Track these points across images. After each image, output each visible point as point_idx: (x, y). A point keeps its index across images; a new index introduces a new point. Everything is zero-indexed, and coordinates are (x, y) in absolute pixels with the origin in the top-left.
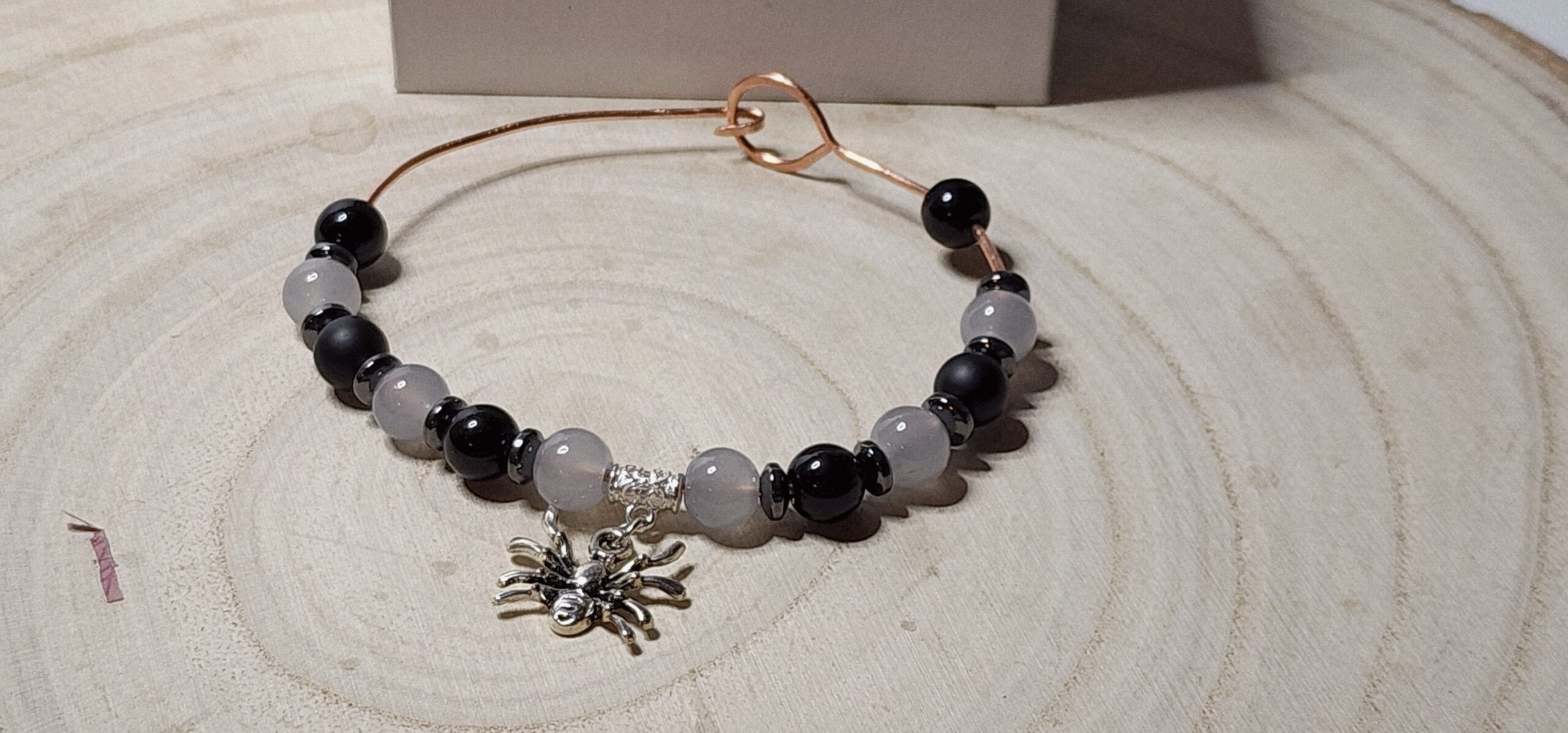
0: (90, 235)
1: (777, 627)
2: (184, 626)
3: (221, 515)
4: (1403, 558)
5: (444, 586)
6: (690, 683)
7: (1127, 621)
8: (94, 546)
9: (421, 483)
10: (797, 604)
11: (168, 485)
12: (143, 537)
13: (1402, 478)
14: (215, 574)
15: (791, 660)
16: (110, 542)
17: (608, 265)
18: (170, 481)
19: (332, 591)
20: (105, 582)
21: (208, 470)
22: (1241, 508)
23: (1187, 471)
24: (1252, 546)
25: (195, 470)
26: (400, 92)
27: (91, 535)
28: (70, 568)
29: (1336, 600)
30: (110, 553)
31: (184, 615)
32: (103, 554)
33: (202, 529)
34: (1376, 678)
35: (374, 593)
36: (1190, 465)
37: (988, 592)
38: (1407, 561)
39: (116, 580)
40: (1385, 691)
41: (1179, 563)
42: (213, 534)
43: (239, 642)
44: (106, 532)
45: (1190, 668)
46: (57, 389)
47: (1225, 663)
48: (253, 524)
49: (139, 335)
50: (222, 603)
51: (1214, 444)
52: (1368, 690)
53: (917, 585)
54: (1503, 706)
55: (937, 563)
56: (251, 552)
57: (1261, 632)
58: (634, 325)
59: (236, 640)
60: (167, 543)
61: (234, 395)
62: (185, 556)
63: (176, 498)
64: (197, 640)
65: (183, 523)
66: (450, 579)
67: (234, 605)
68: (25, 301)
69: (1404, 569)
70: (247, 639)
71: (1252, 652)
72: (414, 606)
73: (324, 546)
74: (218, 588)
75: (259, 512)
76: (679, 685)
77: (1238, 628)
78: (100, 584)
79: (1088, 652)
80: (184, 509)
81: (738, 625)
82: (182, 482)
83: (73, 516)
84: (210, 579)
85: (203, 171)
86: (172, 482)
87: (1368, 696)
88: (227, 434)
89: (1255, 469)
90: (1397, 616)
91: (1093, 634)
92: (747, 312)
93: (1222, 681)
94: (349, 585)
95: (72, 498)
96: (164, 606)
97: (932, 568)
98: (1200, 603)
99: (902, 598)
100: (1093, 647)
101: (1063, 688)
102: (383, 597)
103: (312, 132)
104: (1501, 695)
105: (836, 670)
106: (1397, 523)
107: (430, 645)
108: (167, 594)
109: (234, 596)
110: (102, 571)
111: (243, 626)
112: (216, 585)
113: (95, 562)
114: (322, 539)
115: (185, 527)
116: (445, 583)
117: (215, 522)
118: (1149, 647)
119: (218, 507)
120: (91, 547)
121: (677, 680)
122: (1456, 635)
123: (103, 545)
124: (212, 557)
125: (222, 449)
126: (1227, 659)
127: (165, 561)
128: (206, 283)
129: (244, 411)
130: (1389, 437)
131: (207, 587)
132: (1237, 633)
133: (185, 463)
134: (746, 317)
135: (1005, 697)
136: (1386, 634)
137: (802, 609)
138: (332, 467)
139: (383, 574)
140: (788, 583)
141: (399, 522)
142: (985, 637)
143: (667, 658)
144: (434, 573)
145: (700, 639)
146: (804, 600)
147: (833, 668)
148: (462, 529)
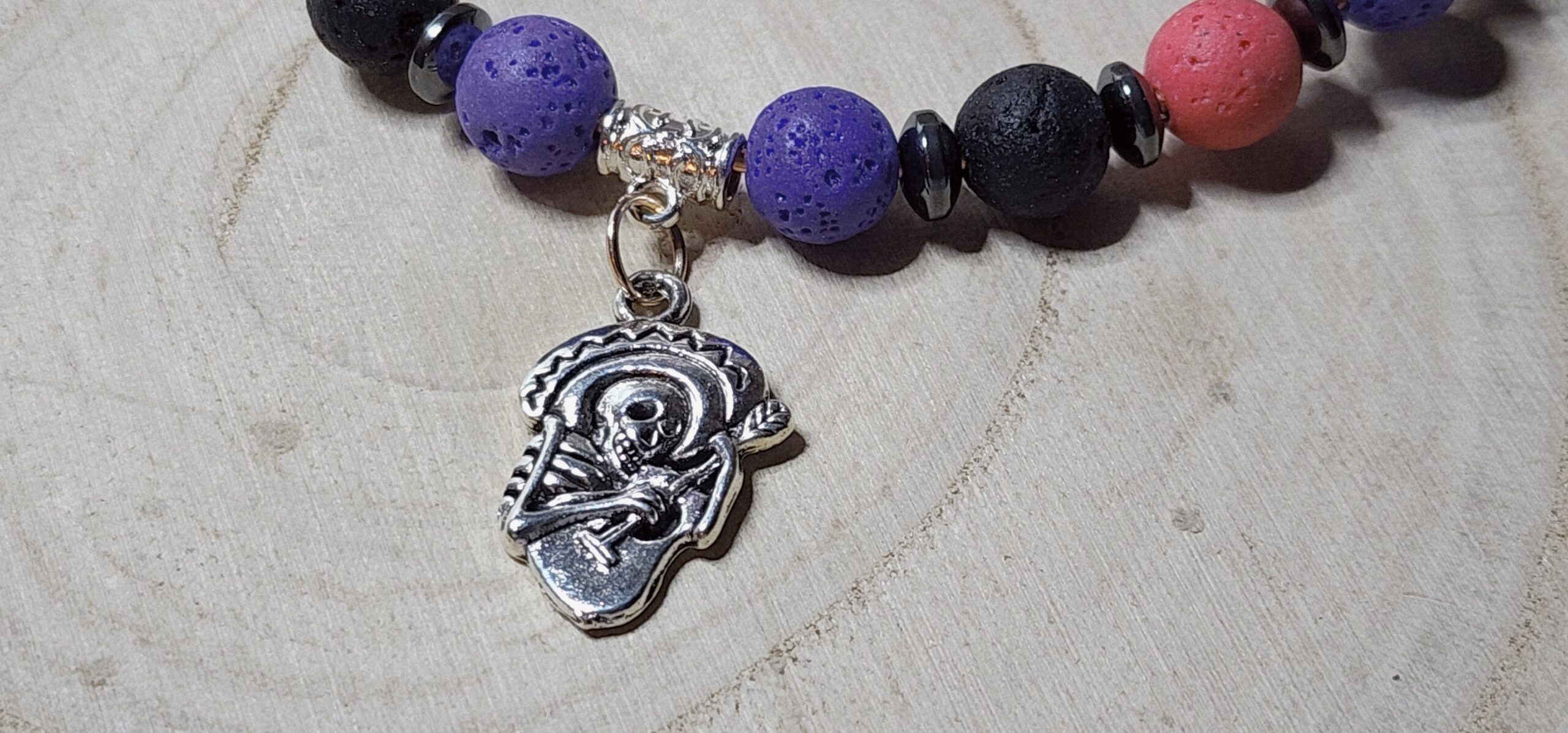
1: (930, 538)
5: (277, 477)
6: (773, 679)
9: (221, 242)
10: (965, 479)
15: (967, 614)
19: (58, 501)
35: (139, 503)
37: (1332, 433)
53: (1194, 426)
55: (1225, 372)
66: (287, 460)
72: (220, 528)
73: (38, 397)
76: (750, 683)
79: (1547, 563)
81: (856, 537)
94: (90, 487)
97: (1218, 386)
99: (1168, 456)
101: (1510, 650)
102: (158, 511)
105: (1058, 632)
107: (255, 617)
114: (33, 382)
116: (279, 470)
121: (747, 673)
135: (1397, 678)
137: (977, 490)
138: (48, 218)
139: (155, 456)
140: (943, 435)
141: (183, 335)
142: (1340, 538)
143: (724, 621)
144: (256, 449)
145: (786, 576)
146: (979, 472)
147: (1051, 628)
148: (305, 346)
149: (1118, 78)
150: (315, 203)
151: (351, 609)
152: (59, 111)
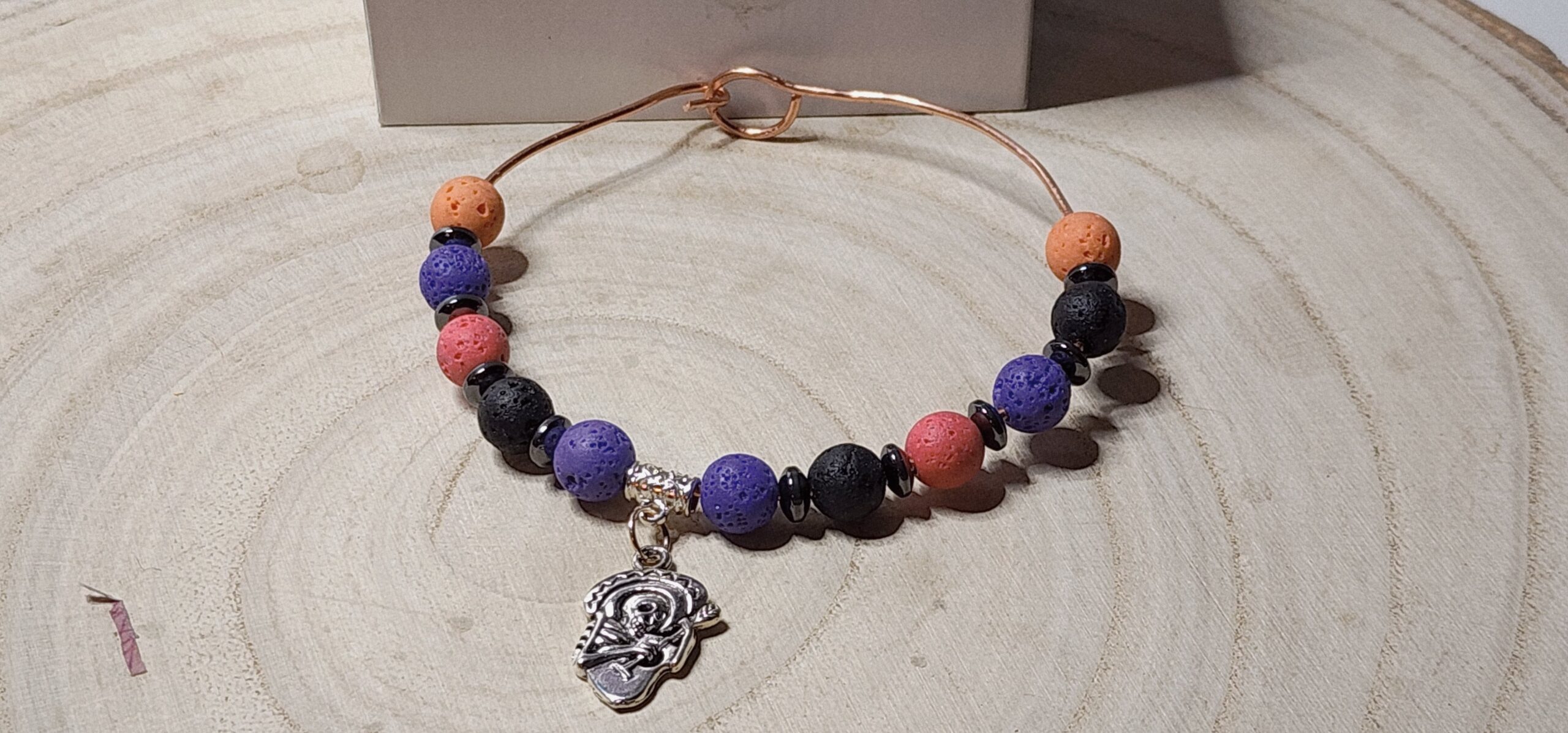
0: (85, 291)
1: (789, 669)
2: (208, 696)
3: (237, 579)
4: (1398, 567)
5: (461, 642)
7: (1132, 647)
8: (114, 618)
9: (432, 536)
10: (808, 644)
11: (182, 551)
12: (162, 606)
13: (1393, 484)
14: (235, 641)
15: (806, 703)
16: (129, 613)
17: (602, 299)
18: (184, 545)
19: (352, 654)
20: (128, 655)
21: (220, 534)
22: (1236, 524)
23: (1181, 487)
24: (1249, 562)
25: (208, 533)
26: (384, 126)
27: (110, 606)
28: (92, 642)
29: (1334, 615)
30: (130, 624)
31: (208, 686)
32: (124, 625)
33: (219, 594)
34: (1376, 693)
35: (393, 654)
36: (1185, 481)
37: (994, 622)
38: (1402, 572)
39: (138, 652)
40: (1386, 706)
41: (1179, 584)
42: (230, 599)
43: (263, 711)
44: (125, 603)
45: (1196, 692)
46: (66, 456)
47: (1229, 686)
48: (269, 587)
49: (142, 394)
50: (244, 671)
51: (1207, 459)
52: (1370, 706)
53: (925, 620)
54: (1500, 716)
55: (942, 595)
56: (269, 617)
57: (1262, 651)
58: (631, 361)
59: (260, 708)
60: (185, 611)
61: (241, 454)
62: (204, 623)
63: (190, 564)
64: (221, 710)
65: (200, 590)
66: (466, 635)
67: (255, 672)
68: (27, 364)
69: (1399, 580)
70: (272, 708)
71: (1255, 672)
72: (433, 665)
73: (340, 606)
74: (239, 656)
75: (274, 575)
77: (1240, 649)
78: (123, 657)
79: (1095, 680)
80: (199, 574)
81: (752, 669)
82: (196, 547)
83: (90, 589)
84: (230, 646)
85: (194, 217)
86: (186, 548)
87: (1370, 712)
88: (237, 494)
89: (1247, 480)
90: (1395, 630)
91: (1099, 661)
92: (742, 343)
93: (1227, 703)
94: (368, 647)
95: (88, 568)
96: (187, 678)
97: (938, 601)
98: (1202, 625)
99: (911, 634)
100: (1100, 675)
101: (1074, 719)
102: (402, 657)
103: (300, 172)
104: (1499, 706)
105: (851, 711)
106: (1390, 532)
107: (451, 704)
108: (189, 664)
109: (255, 663)
110: (123, 644)
111: (266, 694)
112: (237, 653)
113: (116, 634)
114: (338, 600)
115: (202, 594)
116: (462, 639)
117: (231, 586)
118: (1155, 672)
119: (232, 571)
120: (112, 620)
122: (1453, 645)
123: (122, 617)
124: (230, 623)
125: (234, 510)
126: (1230, 682)
127: (185, 630)
128: (205, 337)
129: (251, 469)
130: (1378, 442)
131: (228, 655)
132: (1240, 654)
133: (197, 526)
134: (741, 347)
135: (1017, 731)
136: (1384, 649)
137: (814, 649)
138: (342, 524)
139: (400, 633)
140: (798, 623)
141: (413, 578)
142: (994, 670)
143: (685, 706)
144: (451, 630)
145: (716, 686)
146: (815, 640)
147: (848, 709)
148: (475, 583)
149: (890, 451)
150: (480, 517)
151: (499, 701)
152: (347, 475)
